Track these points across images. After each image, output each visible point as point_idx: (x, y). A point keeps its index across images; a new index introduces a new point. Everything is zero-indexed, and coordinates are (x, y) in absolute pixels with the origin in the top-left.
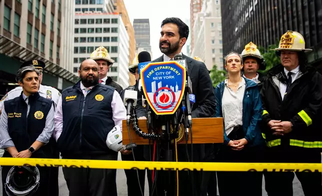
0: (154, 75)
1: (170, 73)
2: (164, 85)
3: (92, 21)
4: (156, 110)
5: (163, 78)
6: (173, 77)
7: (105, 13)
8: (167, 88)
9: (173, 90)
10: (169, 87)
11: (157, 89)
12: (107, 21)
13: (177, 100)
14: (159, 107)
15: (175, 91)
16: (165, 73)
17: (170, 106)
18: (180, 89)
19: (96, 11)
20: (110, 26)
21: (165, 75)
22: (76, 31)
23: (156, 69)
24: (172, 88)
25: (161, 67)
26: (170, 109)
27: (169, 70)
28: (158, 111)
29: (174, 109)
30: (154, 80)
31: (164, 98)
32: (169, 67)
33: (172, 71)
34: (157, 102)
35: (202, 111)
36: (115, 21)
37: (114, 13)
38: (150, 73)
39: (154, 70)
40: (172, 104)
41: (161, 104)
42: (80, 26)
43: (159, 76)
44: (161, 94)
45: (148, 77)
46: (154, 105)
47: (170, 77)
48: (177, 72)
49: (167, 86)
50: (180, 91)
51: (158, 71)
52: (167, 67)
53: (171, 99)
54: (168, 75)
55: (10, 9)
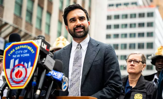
0: (14, 53)
1: (26, 51)
2: (20, 62)
3: (126, 16)
4: (11, 85)
5: (20, 56)
6: (28, 55)
7: (140, 7)
8: (22, 65)
9: (26, 67)
10: (24, 64)
11: (14, 66)
12: (141, 15)
13: (28, 75)
14: (14, 82)
15: (28, 67)
16: (23, 52)
17: (22, 81)
18: (32, 65)
19: (130, 6)
20: (146, 20)
21: (23, 53)
22: (109, 27)
23: (16, 48)
24: (26, 65)
25: (21, 47)
26: (22, 84)
27: (26, 49)
28: (12, 86)
29: (24, 84)
30: (14, 58)
31: (19, 74)
32: (27, 46)
33: (28, 50)
34: (13, 77)
35: (104, 94)
36: (150, 15)
37: (150, 6)
38: (12, 52)
39: (15, 49)
40: (24, 79)
41: (15, 79)
42: (113, 22)
43: (18, 54)
44: (16, 70)
45: (9, 55)
46: (10, 80)
47: (26, 55)
48: (32, 50)
49: (22, 63)
50: (32, 67)
51: (18, 50)
52: (25, 46)
53: (23, 75)
54: (25, 53)
55: (42, 8)
